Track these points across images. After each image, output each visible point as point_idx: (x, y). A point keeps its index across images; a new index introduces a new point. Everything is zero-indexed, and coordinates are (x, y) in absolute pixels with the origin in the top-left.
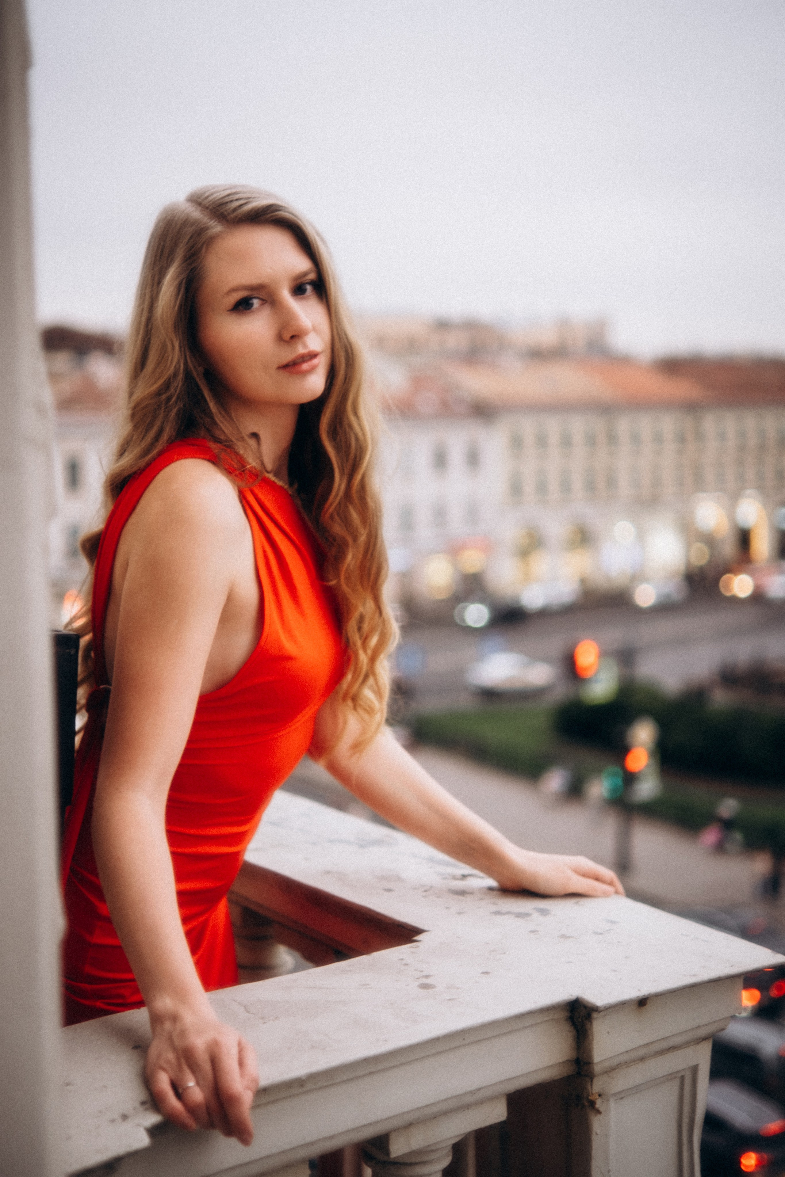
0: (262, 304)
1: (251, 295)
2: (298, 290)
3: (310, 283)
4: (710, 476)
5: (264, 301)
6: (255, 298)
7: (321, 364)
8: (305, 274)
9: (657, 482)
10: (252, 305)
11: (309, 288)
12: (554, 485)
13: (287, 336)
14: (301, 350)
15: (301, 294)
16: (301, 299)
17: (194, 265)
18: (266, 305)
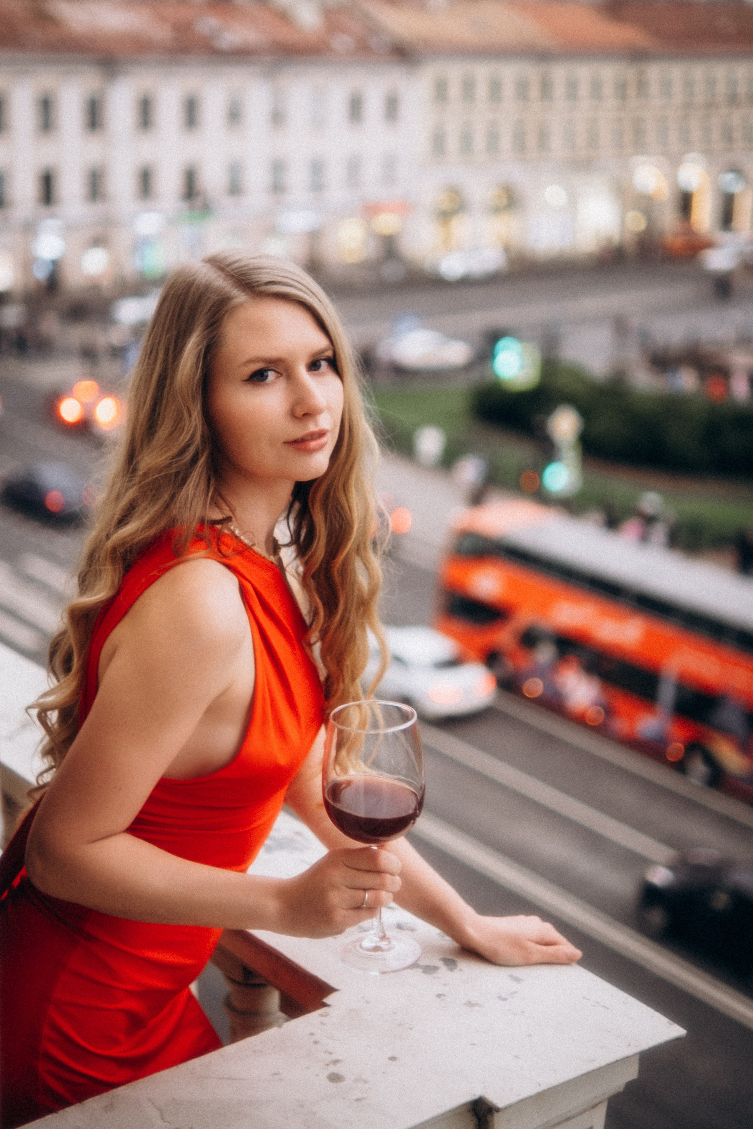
0: (277, 378)
1: (268, 367)
2: (313, 366)
3: (325, 360)
4: (651, 137)
5: (279, 374)
6: (270, 370)
7: (330, 442)
8: (323, 351)
9: (593, 142)
10: (267, 376)
11: (324, 364)
12: (480, 142)
13: (299, 412)
14: (312, 428)
15: (315, 370)
16: (317, 375)
17: (214, 333)
18: (281, 378)
